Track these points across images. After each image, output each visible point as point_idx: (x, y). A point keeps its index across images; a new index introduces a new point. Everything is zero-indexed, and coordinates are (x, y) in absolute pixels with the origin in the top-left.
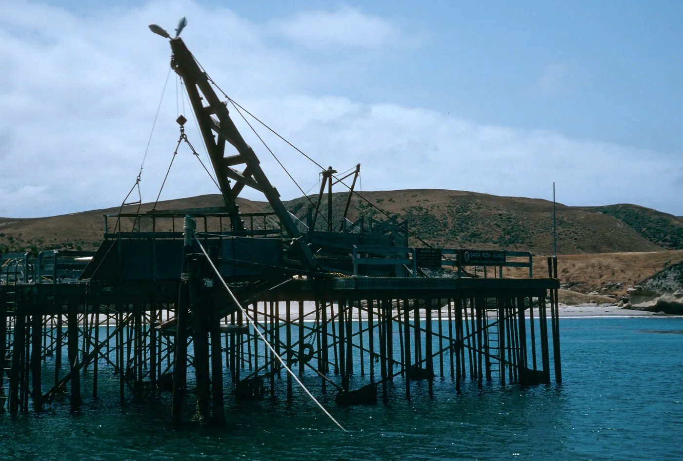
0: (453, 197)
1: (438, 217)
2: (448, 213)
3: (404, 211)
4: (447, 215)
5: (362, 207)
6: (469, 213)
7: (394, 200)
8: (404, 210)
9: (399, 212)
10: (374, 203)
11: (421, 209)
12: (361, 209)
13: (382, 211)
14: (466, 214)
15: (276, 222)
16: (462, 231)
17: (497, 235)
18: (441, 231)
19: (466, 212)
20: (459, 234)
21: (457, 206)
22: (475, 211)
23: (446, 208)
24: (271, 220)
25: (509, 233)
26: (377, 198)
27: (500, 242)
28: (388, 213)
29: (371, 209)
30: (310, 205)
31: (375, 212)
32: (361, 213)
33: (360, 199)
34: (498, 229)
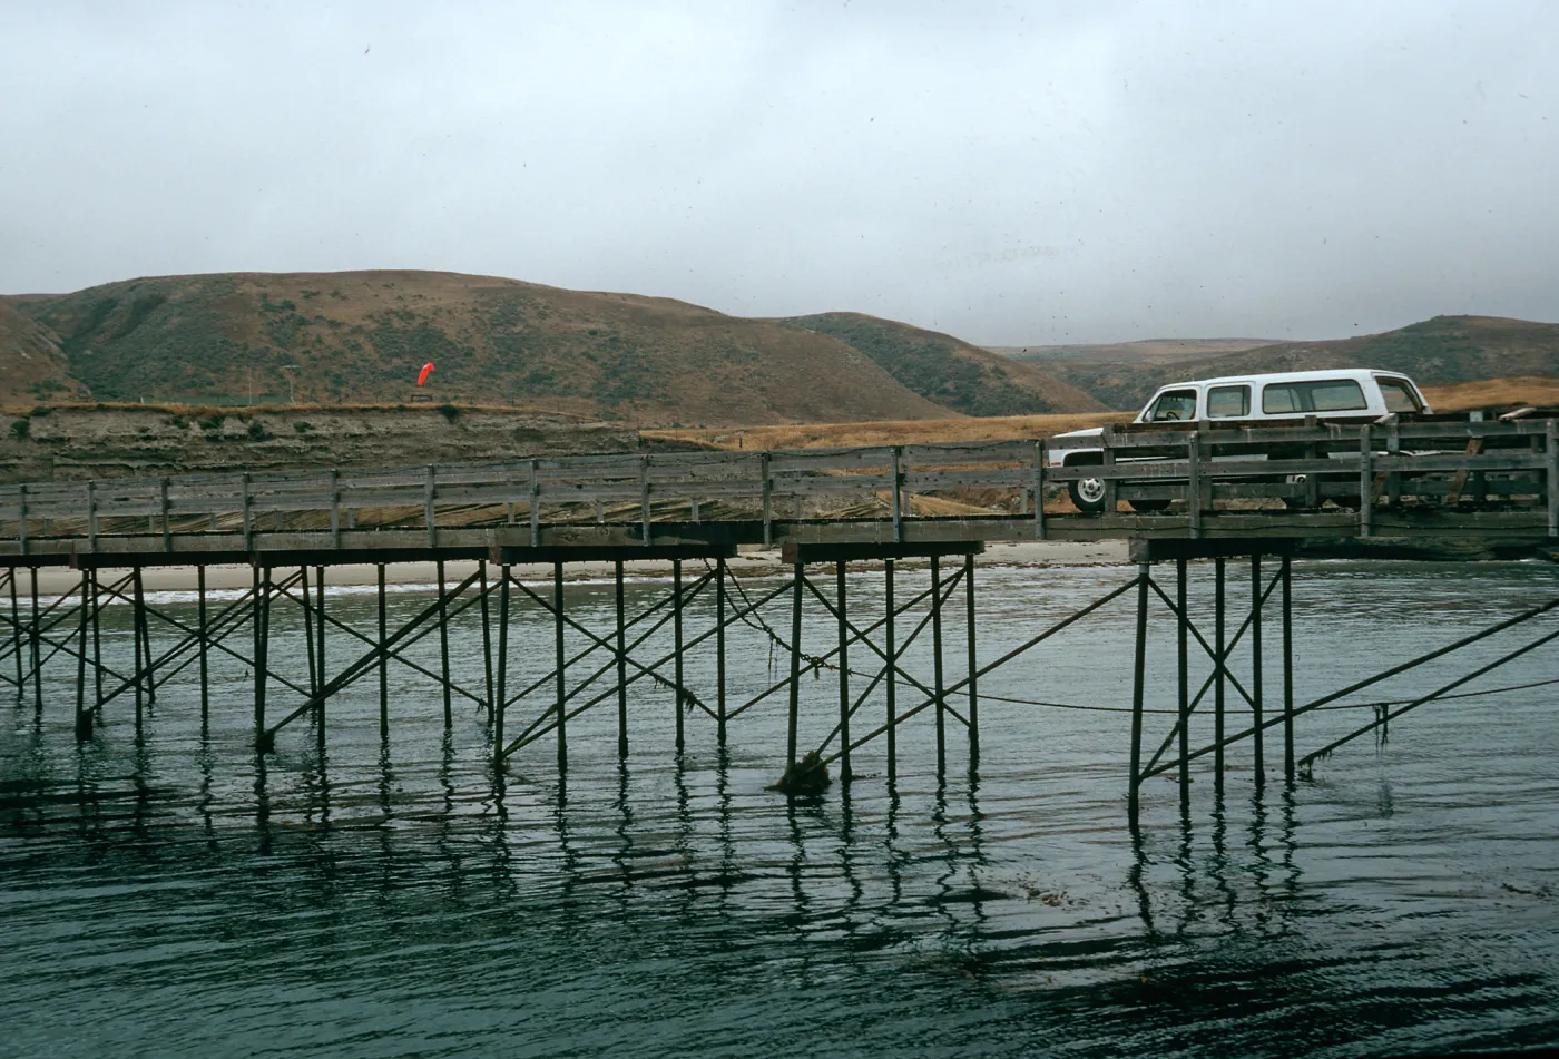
0: (482, 292)
1: (451, 333)
2: (474, 326)
3: (368, 322)
4: (471, 330)
5: (269, 308)
6: (520, 327)
7: (343, 294)
8: (370, 317)
9: (359, 322)
10: (297, 299)
11: (411, 316)
12: (269, 314)
13: (319, 318)
14: (517, 330)
15: (53, 342)
16: (508, 368)
17: (589, 379)
18: (461, 366)
19: (515, 325)
20: (503, 374)
21: (492, 310)
22: (535, 322)
23: (467, 316)
24: (41, 336)
25: (615, 374)
26: (305, 289)
27: (598, 394)
28: (333, 324)
29: (292, 315)
30: (136, 303)
31: (303, 322)
32: (271, 324)
33: (261, 289)
34: (591, 366)
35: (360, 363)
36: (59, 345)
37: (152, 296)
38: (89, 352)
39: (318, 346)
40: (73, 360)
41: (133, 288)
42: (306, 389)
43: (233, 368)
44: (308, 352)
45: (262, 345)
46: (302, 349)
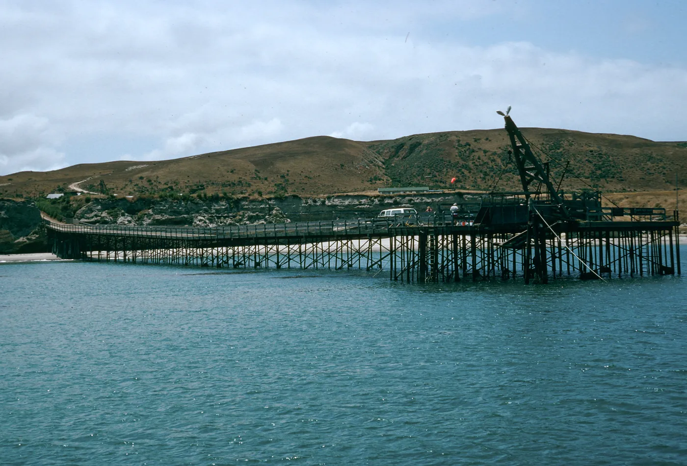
0: (546, 135)
2: (542, 150)
5: (461, 146)
6: (561, 150)
7: (490, 139)
8: (500, 148)
9: (495, 150)
10: (472, 141)
12: (460, 148)
13: (480, 149)
14: (559, 151)
15: (380, 161)
16: (555, 167)
17: (588, 171)
19: (559, 149)
21: (550, 144)
22: (567, 148)
23: (539, 146)
24: (375, 159)
25: (600, 169)
26: (475, 136)
27: (592, 177)
28: (485, 152)
29: (469, 148)
30: (411, 145)
31: (473, 151)
32: (460, 152)
33: (458, 138)
34: (590, 165)
35: (494, 167)
36: (382, 162)
37: (417, 142)
38: (393, 165)
39: (478, 161)
40: (387, 168)
41: (410, 140)
42: (473, 177)
43: (445, 170)
44: (475, 163)
45: (457, 160)
46: (472, 162)
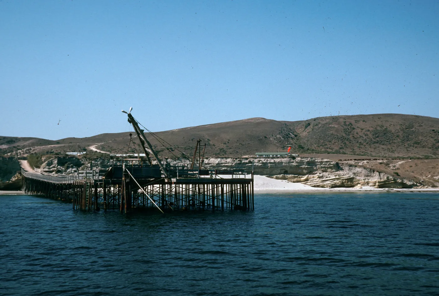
0: (405, 119)
1: (393, 131)
2: (400, 129)
5: (345, 125)
6: (413, 129)
7: (366, 121)
8: (372, 127)
9: (368, 128)
11: (383, 126)
13: (358, 127)
14: (412, 130)
16: (408, 140)
17: (431, 143)
18: (395, 140)
20: (406, 142)
21: (406, 125)
22: (417, 128)
23: (399, 126)
26: (356, 119)
27: (433, 148)
28: (362, 129)
29: (351, 127)
31: (354, 129)
32: (345, 129)
33: (344, 120)
34: (432, 140)
35: (367, 139)
37: (318, 122)
42: (352, 146)
44: (354, 136)
45: (342, 135)
